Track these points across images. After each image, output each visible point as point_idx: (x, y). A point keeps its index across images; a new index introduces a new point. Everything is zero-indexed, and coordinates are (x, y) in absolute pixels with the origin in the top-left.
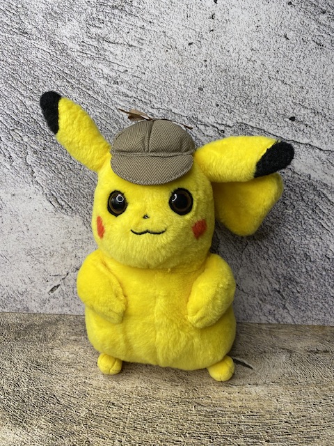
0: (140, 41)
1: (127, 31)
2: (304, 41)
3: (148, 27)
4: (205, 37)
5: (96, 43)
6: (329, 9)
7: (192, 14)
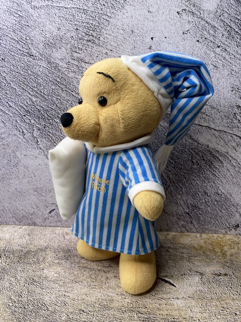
3: (109, 53)
5: (77, 63)
7: (137, 46)
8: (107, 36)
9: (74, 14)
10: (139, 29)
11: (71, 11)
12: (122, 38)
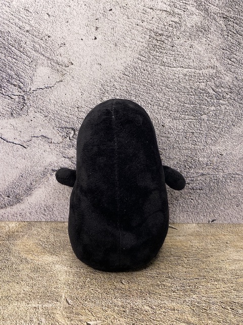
0: (145, 12)
1: (154, 19)
2: (37, 12)
3: (139, 22)
4: (101, 15)
5: (175, 11)
6: (25, 33)
7: (110, 30)
8: (141, 40)
9: (174, 61)
10: (109, 47)
11: (177, 64)
12: (126, 38)
